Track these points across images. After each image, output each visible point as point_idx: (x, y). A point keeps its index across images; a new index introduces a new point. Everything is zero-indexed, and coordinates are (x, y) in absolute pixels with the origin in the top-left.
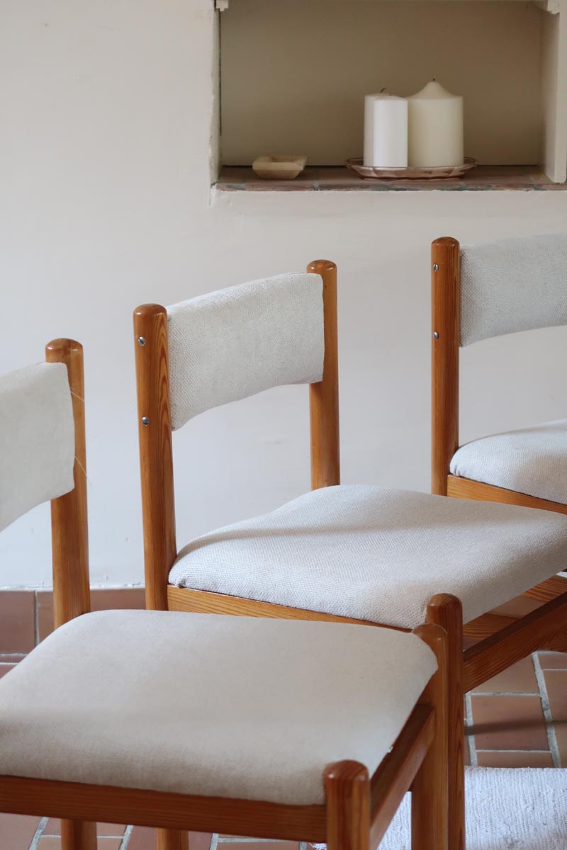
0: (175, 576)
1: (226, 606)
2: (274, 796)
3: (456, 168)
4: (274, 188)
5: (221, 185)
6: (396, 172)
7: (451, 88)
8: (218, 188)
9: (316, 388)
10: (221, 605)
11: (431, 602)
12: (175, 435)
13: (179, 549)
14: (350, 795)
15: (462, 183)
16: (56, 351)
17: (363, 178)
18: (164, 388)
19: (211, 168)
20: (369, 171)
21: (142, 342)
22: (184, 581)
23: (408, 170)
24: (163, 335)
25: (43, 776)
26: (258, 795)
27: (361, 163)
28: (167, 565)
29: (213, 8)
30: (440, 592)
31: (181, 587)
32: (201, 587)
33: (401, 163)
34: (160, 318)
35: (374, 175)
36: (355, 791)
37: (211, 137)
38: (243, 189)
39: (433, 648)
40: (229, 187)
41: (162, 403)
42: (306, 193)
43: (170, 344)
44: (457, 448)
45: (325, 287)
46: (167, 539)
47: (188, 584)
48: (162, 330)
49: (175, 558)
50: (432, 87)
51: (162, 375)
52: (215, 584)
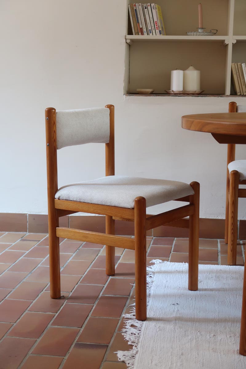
0: (57, 196)
1: (72, 205)
3: (197, 91)
4: (142, 96)
5: (127, 94)
6: (179, 92)
7: (196, 68)
8: (125, 95)
9: (108, 145)
10: (71, 204)
11: (136, 199)
12: (58, 151)
13: (59, 188)
15: (198, 95)
17: (169, 94)
18: (55, 134)
19: (124, 89)
20: (171, 92)
21: (47, 119)
22: (59, 197)
23: (183, 91)
24: (54, 117)
28: (55, 193)
29: (125, 42)
30: (139, 196)
31: (59, 199)
32: (64, 198)
33: (181, 89)
34: (53, 112)
35: (173, 93)
37: (124, 80)
38: (133, 96)
40: (129, 95)
41: (54, 139)
42: (152, 97)
46: (55, 184)
47: (61, 198)
48: (54, 115)
49: (57, 190)
50: (191, 68)
51: (54, 130)
52: (69, 197)
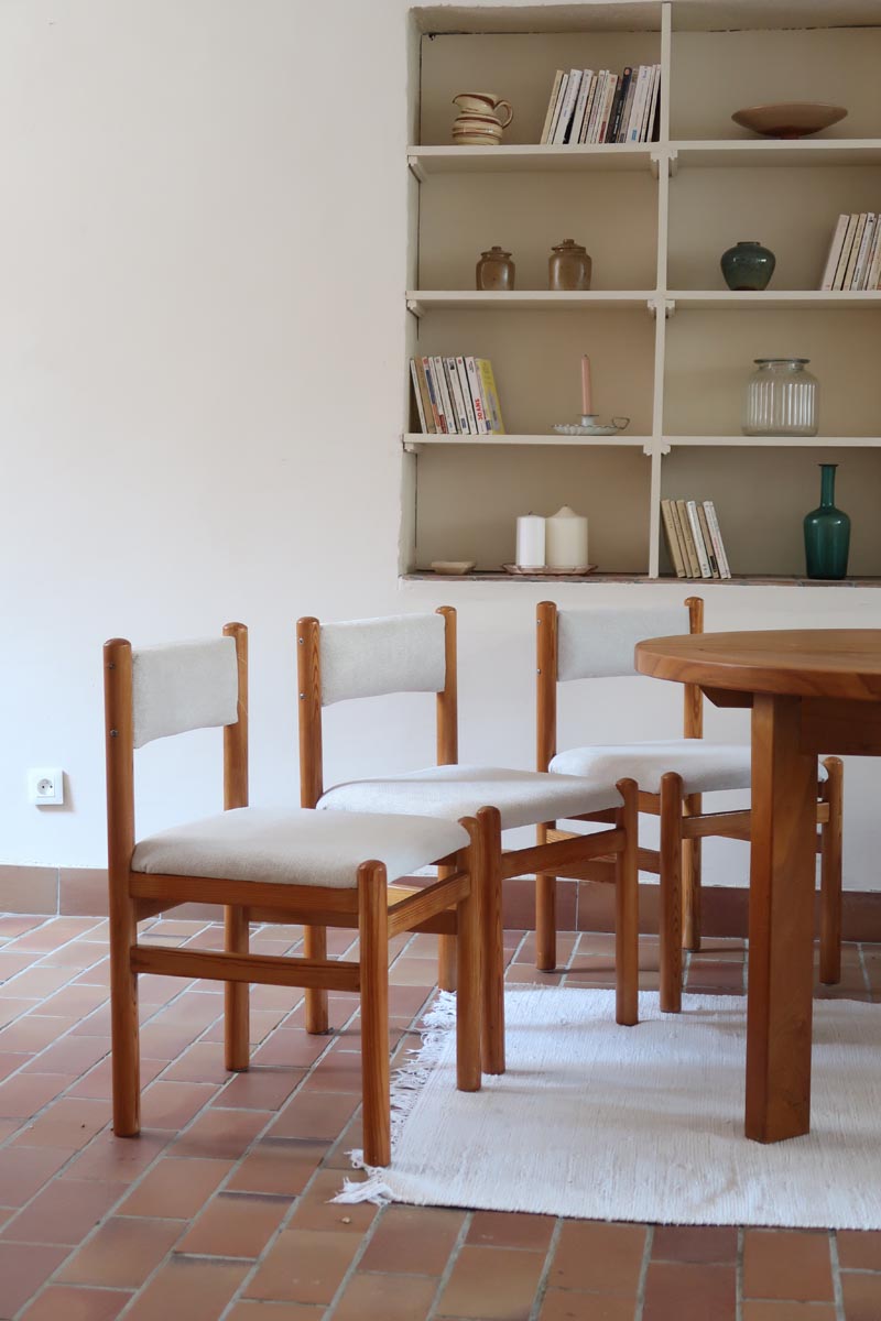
0: (320, 805)
2: (326, 883)
3: (580, 568)
5: (406, 576)
6: (535, 570)
9: (441, 696)
14: (372, 880)
15: (582, 578)
16: (230, 629)
17: (512, 574)
18: (316, 673)
20: (516, 570)
21: (302, 641)
23: (544, 568)
24: (316, 637)
25: (185, 873)
26: (315, 881)
27: (514, 564)
28: (316, 797)
29: (402, 448)
33: (540, 563)
34: (316, 627)
35: (519, 572)
36: (375, 877)
39: (469, 831)
41: (315, 684)
42: (467, 582)
43: (322, 645)
44: (554, 755)
45: (447, 624)
46: (317, 780)
48: (315, 634)
49: (322, 794)
50: (564, 510)
51: (313, 664)
